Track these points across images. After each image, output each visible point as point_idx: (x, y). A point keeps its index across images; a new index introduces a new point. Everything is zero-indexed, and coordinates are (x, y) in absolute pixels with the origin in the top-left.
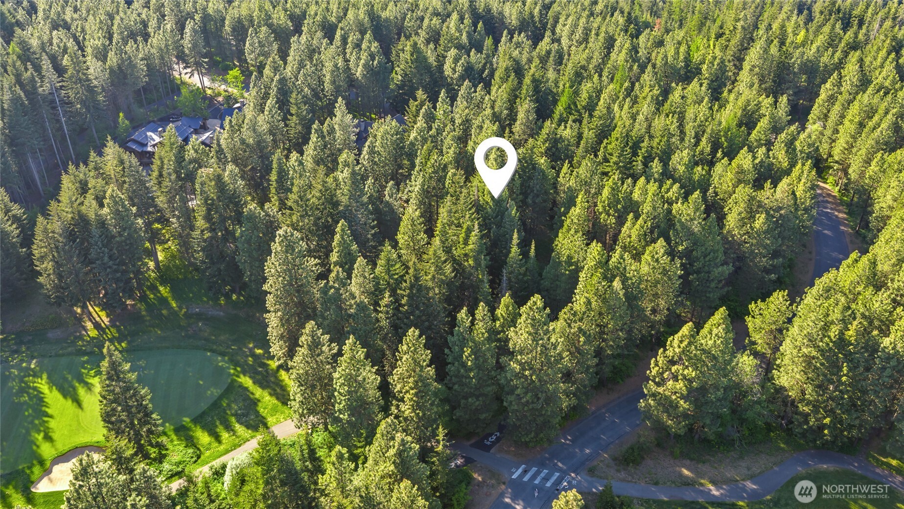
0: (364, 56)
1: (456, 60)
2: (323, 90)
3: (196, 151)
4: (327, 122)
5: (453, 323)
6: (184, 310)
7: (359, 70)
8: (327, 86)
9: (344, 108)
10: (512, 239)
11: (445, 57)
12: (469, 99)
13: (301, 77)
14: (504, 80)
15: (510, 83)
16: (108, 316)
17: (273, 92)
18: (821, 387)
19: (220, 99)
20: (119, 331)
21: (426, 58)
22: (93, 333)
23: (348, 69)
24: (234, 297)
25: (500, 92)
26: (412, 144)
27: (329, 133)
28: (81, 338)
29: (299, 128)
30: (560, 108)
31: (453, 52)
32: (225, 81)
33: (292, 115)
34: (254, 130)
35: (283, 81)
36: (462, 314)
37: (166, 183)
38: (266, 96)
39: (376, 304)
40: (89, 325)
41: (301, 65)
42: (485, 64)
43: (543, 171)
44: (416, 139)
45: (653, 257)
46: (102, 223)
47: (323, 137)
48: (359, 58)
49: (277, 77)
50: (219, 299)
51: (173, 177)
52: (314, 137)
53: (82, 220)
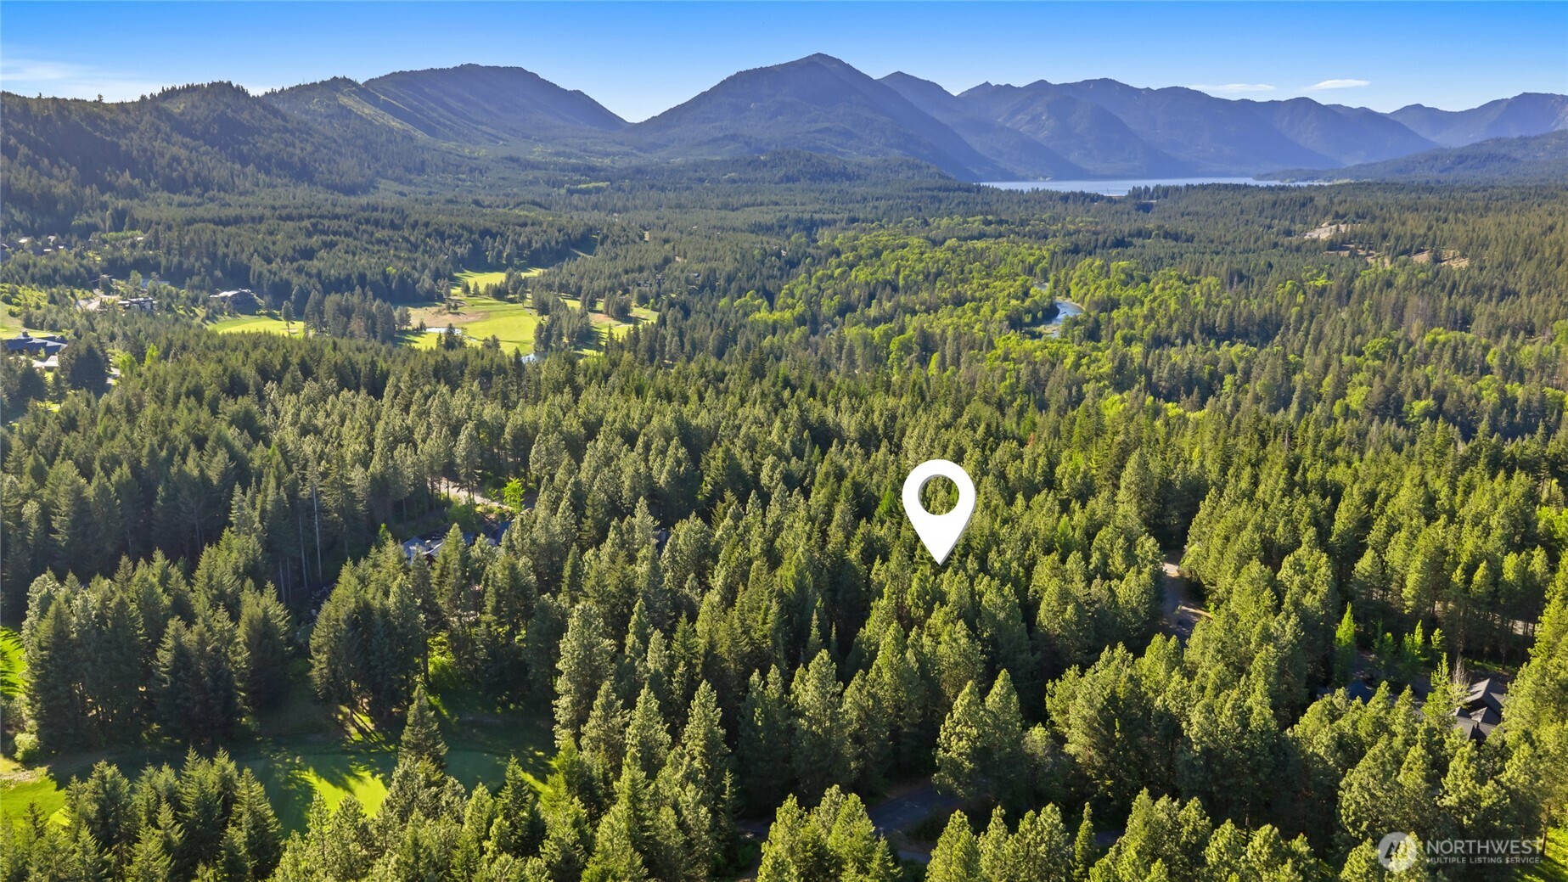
0: (669, 462)
1: (774, 467)
2: (620, 498)
3: (482, 551)
4: (626, 520)
5: (747, 688)
6: (456, 718)
7: (663, 477)
8: (626, 493)
9: (645, 509)
10: (811, 620)
11: (761, 465)
12: (783, 504)
13: (597, 484)
14: (822, 485)
15: (829, 488)
16: (372, 722)
17: (567, 494)
18: (1103, 751)
19: (492, 516)
20: (384, 735)
21: (739, 466)
22: (358, 737)
23: (649, 477)
24: (512, 706)
25: (819, 497)
26: (718, 543)
27: (628, 532)
28: (345, 741)
29: (594, 532)
30: (881, 510)
31: (770, 459)
32: (501, 498)
33: (587, 518)
34: (547, 530)
35: (578, 484)
36: (755, 677)
37: (451, 580)
38: (558, 499)
39: (671, 675)
40: (353, 730)
41: (597, 470)
42: (806, 472)
43: (853, 567)
44: (721, 537)
45: (950, 636)
46: (385, 612)
47: (622, 535)
48: (663, 465)
49: (573, 480)
50: (495, 708)
51: (458, 574)
52: (612, 535)
53: (365, 610)
